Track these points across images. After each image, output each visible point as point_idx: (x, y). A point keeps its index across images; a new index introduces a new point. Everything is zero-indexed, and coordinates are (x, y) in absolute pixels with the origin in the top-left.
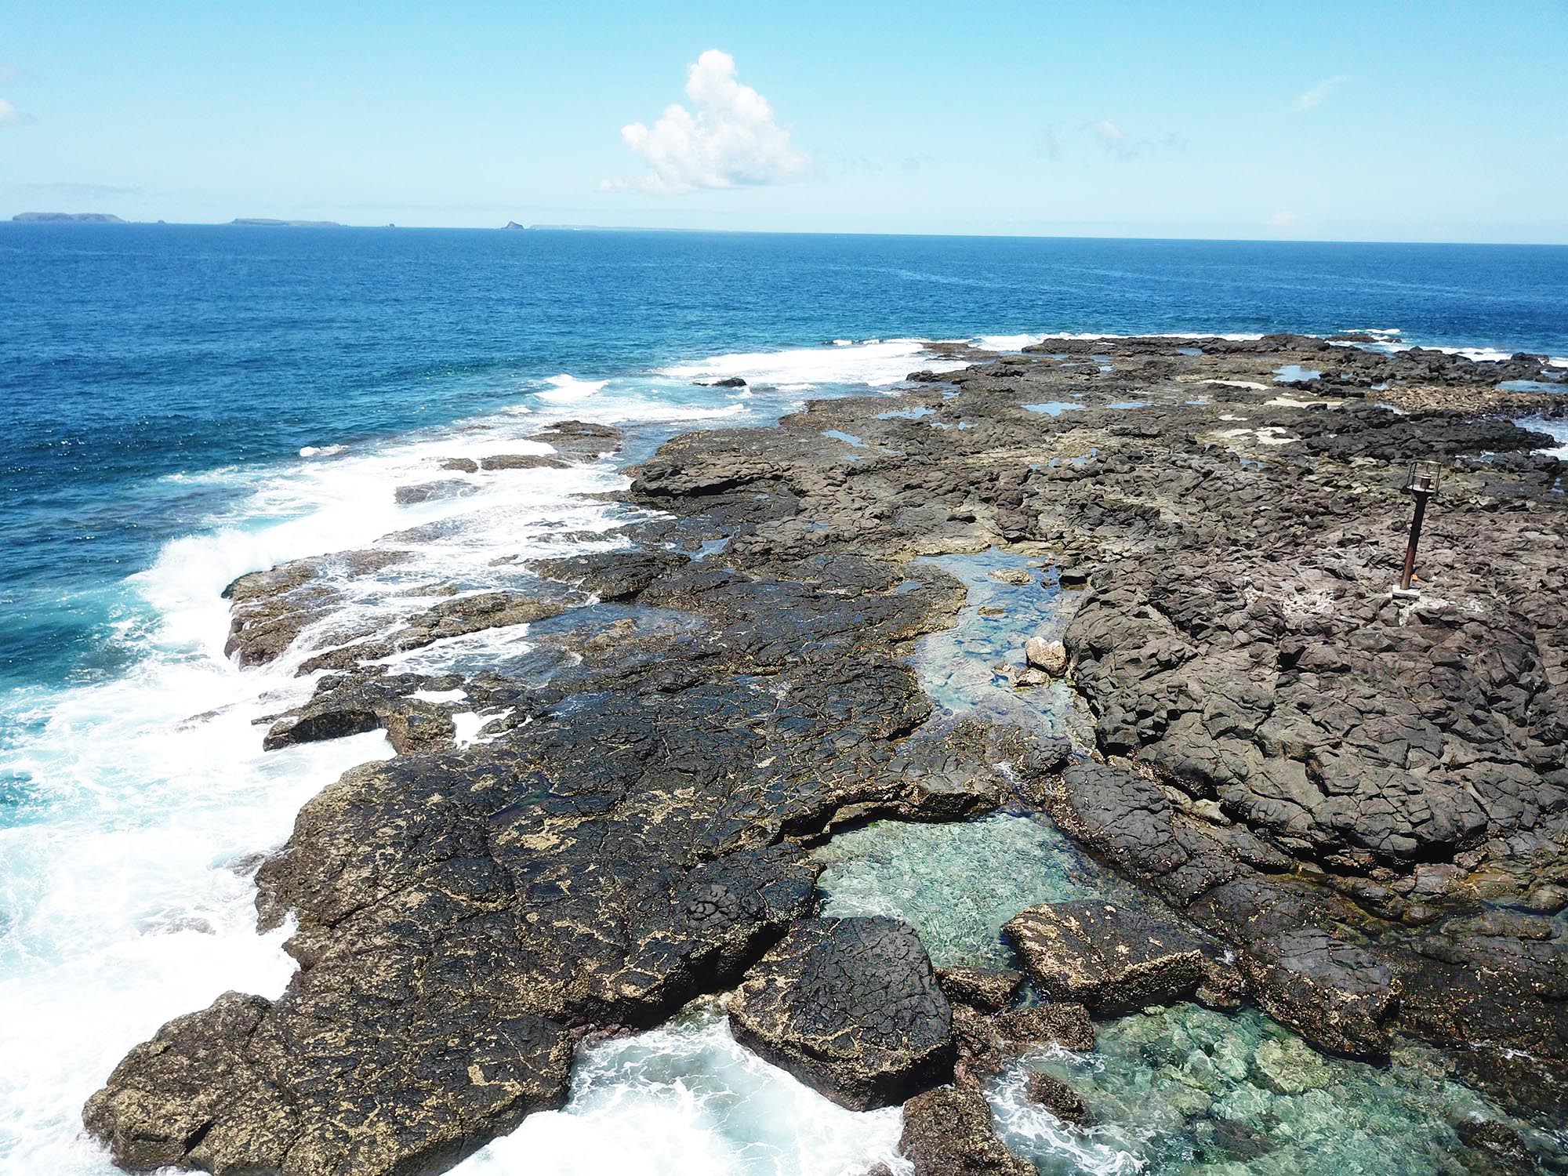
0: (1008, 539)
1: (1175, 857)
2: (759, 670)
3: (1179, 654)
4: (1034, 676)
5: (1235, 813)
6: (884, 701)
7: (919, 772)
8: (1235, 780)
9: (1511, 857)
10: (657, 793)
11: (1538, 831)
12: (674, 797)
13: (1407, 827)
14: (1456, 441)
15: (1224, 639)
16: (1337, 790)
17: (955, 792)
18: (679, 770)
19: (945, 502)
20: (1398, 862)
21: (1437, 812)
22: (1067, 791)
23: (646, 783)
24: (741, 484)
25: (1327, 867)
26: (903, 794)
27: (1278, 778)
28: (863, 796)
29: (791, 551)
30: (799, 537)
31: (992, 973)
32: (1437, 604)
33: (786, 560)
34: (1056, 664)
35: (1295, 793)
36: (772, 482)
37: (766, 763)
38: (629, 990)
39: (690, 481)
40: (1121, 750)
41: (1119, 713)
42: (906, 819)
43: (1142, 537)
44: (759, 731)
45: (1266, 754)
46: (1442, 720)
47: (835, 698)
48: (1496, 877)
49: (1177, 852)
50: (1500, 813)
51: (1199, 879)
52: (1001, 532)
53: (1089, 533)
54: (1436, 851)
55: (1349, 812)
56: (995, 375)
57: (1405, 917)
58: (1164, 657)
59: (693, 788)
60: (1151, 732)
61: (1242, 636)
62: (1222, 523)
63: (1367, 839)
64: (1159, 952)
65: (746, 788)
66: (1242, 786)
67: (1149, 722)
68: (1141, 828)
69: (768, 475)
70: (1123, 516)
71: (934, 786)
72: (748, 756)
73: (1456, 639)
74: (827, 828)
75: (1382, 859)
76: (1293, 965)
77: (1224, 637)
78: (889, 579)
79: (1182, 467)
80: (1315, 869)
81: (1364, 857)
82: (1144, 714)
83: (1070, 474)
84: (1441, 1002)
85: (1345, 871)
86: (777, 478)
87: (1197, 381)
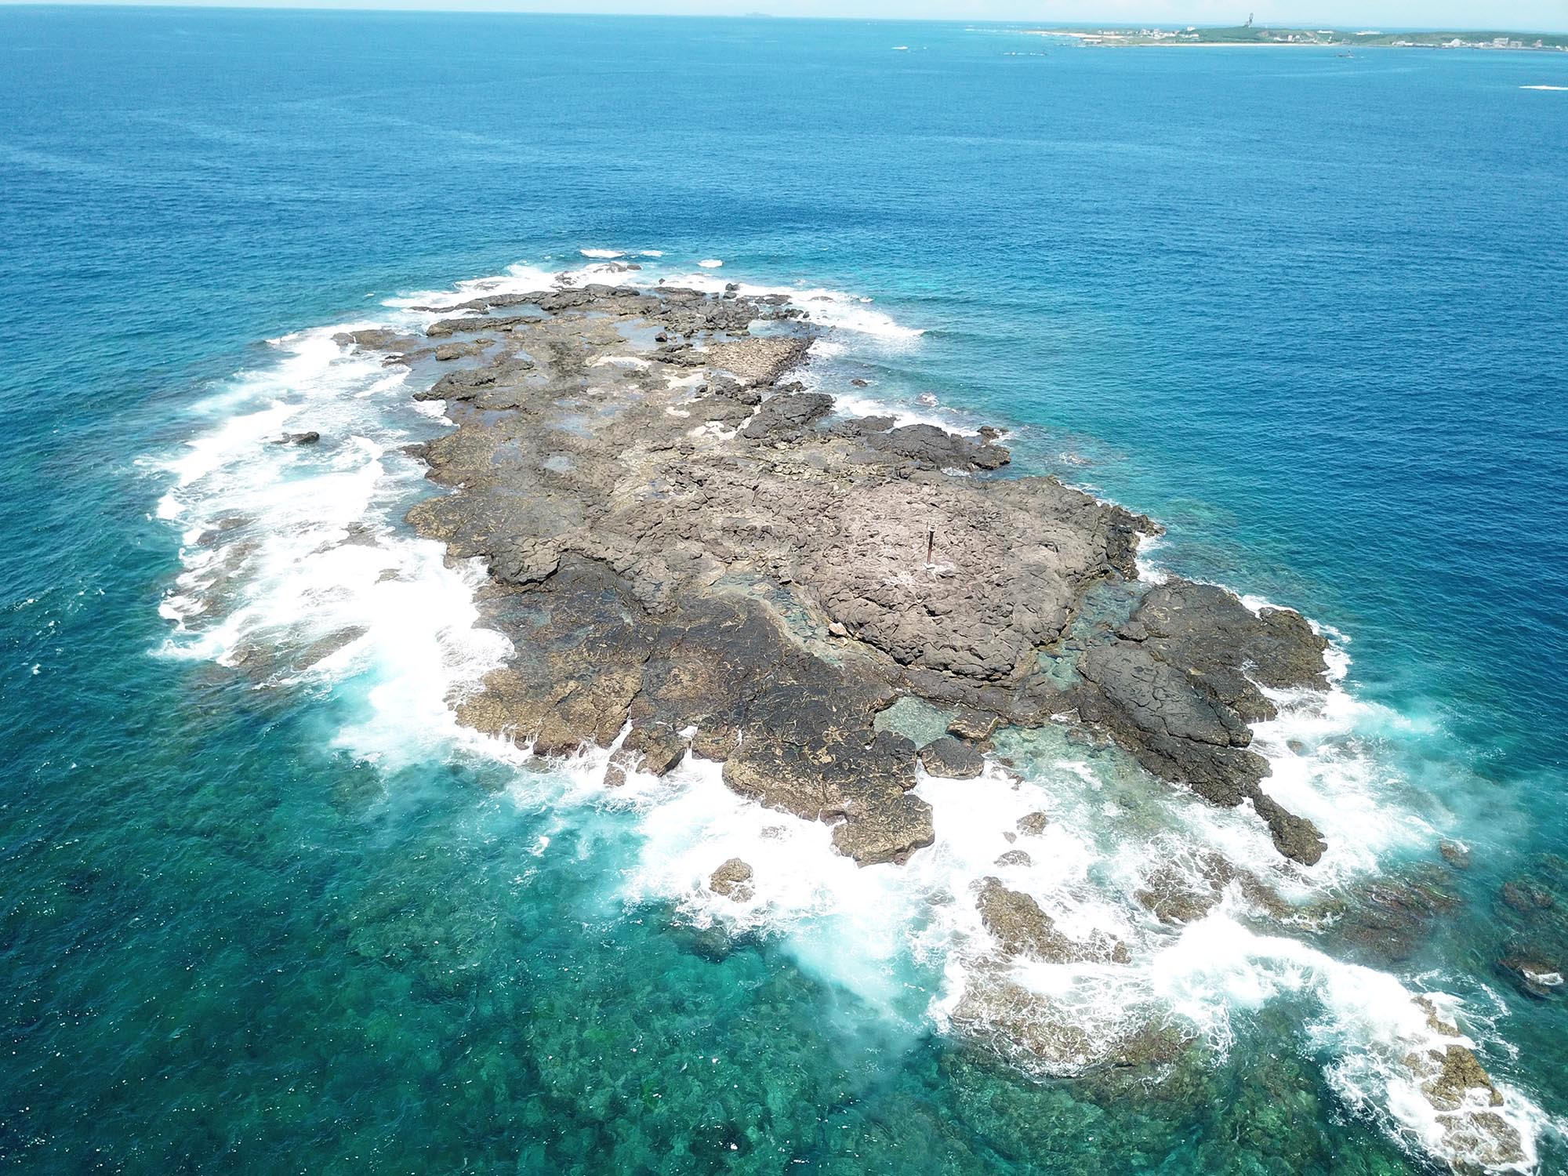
4: (845, 641)
5: (958, 673)
8: (953, 662)
13: (1004, 662)
20: (1006, 673)
25: (991, 681)
26: (880, 703)
27: (965, 658)
32: (942, 569)
35: (973, 662)
37: (835, 709)
41: (902, 650)
42: (883, 709)
43: (776, 544)
45: (957, 651)
55: (988, 662)
56: (477, 385)
60: (919, 654)
63: (998, 670)
66: (956, 664)
67: (916, 650)
69: (560, 549)
70: (757, 534)
73: (956, 583)
75: (1003, 674)
76: (1016, 711)
80: (989, 682)
85: (995, 680)
86: (566, 550)
87: (596, 361)
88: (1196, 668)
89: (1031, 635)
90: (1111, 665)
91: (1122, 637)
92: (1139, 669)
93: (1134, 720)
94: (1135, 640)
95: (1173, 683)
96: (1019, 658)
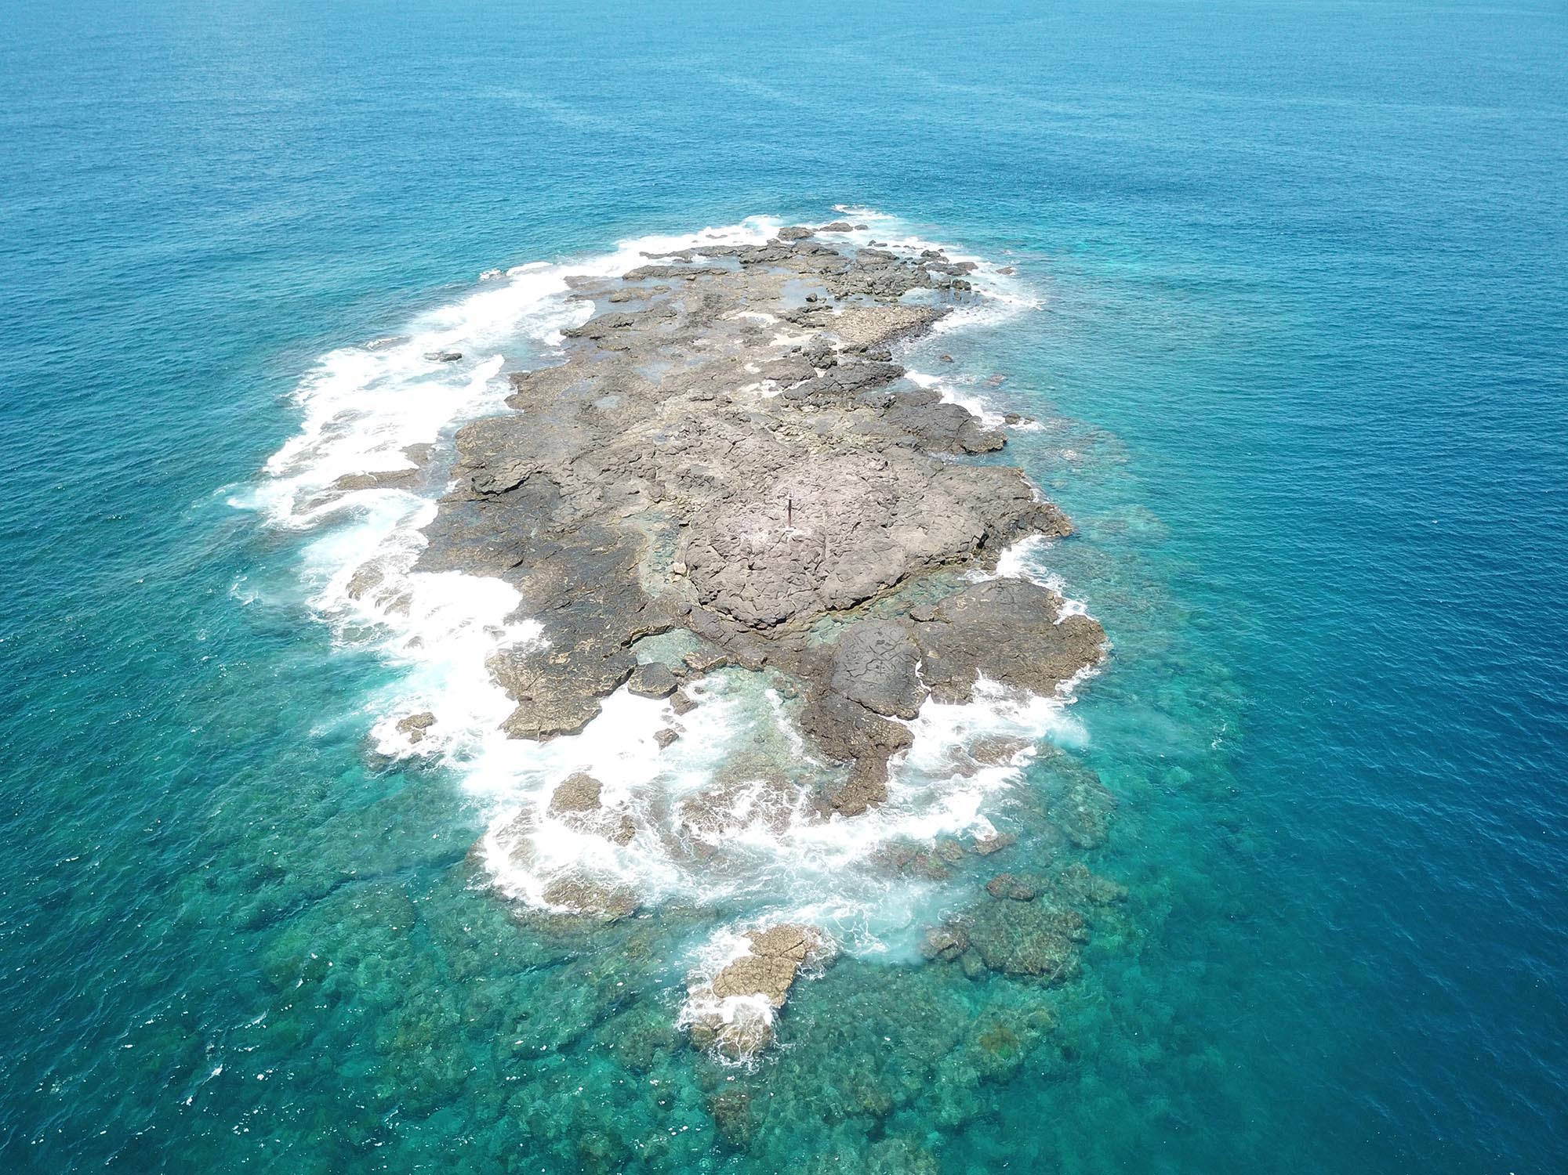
0: (655, 502)
1: (722, 632)
3: (720, 568)
4: (678, 578)
5: (736, 618)
6: (634, 597)
7: (653, 622)
9: (800, 618)
11: (808, 609)
12: (588, 642)
13: (776, 615)
15: (733, 559)
16: (759, 608)
17: (663, 626)
18: (586, 634)
19: (623, 480)
20: (773, 625)
21: (783, 609)
22: (692, 618)
23: (579, 640)
24: (525, 480)
25: (757, 629)
26: (650, 629)
27: (746, 607)
28: (639, 632)
29: (572, 528)
30: (572, 519)
31: (681, 669)
32: (799, 532)
33: (572, 534)
34: (683, 572)
35: (749, 610)
36: (539, 475)
37: (608, 626)
38: (603, 689)
39: (502, 484)
40: (706, 603)
41: (705, 593)
42: (652, 635)
43: (708, 493)
44: (601, 616)
45: (743, 600)
50: (799, 607)
51: (727, 637)
52: (651, 498)
53: (687, 493)
54: (782, 621)
55: (761, 615)
57: (774, 639)
58: (715, 570)
60: (714, 596)
61: (739, 557)
63: (765, 621)
64: (718, 657)
65: (607, 636)
66: (737, 610)
67: (712, 594)
71: (658, 625)
72: (602, 625)
74: (632, 642)
75: (769, 625)
76: (746, 654)
78: (616, 537)
80: (754, 630)
81: (765, 625)
82: (711, 591)
84: (777, 656)
85: (761, 629)
86: (539, 472)
87: (735, 315)
88: (937, 651)
89: (827, 600)
91: (910, 616)
93: (832, 680)
96: (798, 616)
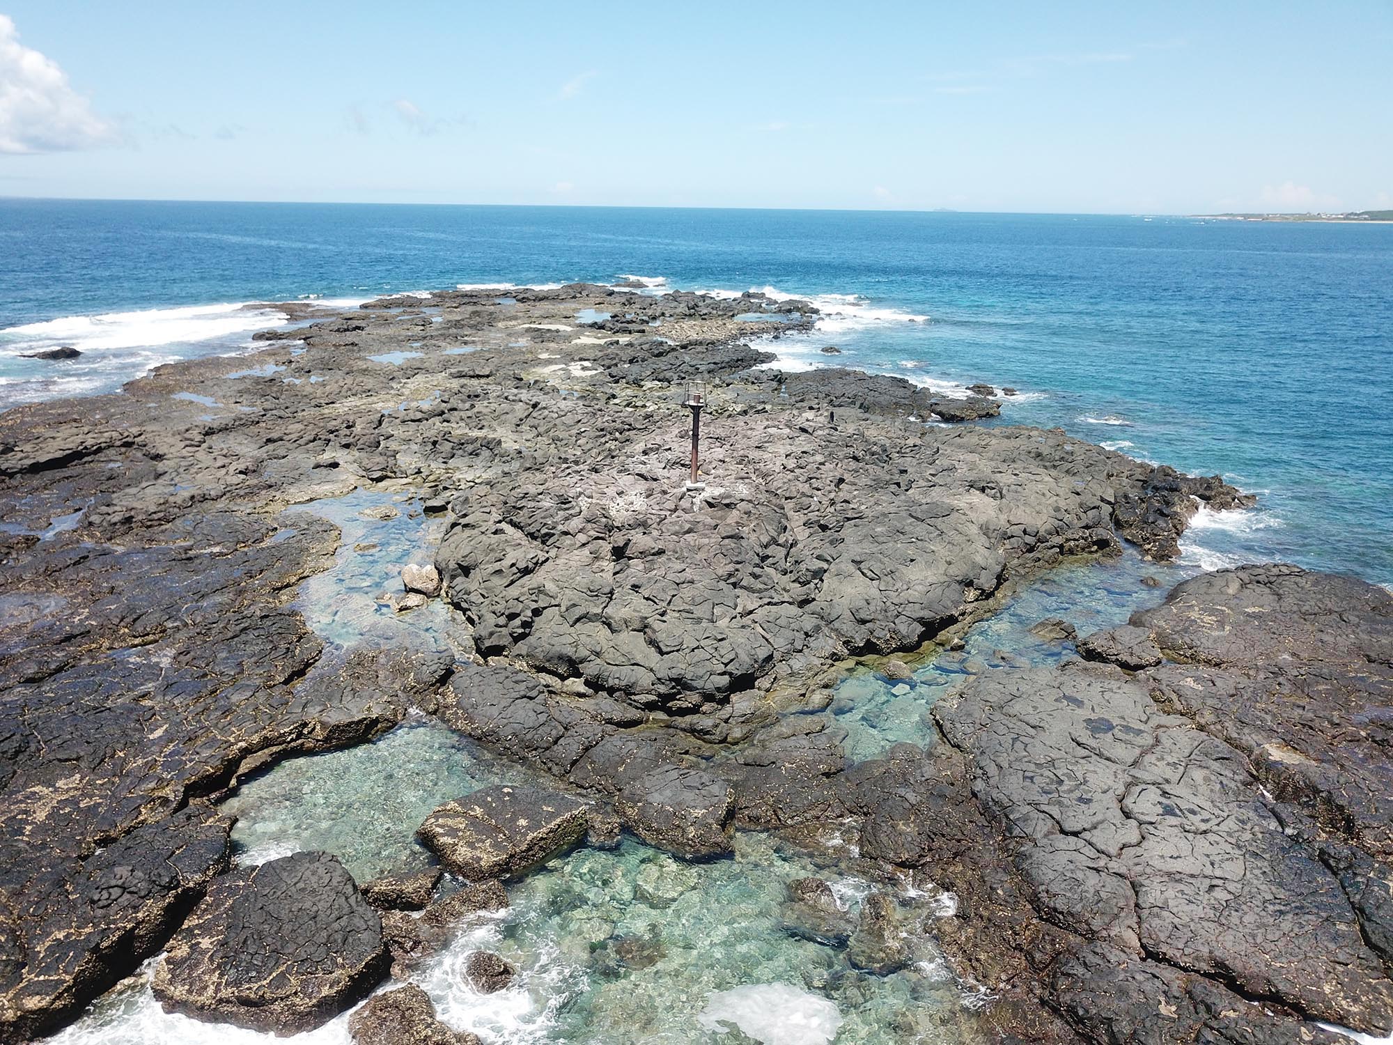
0: (372, 480)
1: (554, 732)
2: (137, 641)
3: (534, 560)
4: (413, 600)
5: (596, 685)
6: (275, 648)
7: (319, 708)
8: (593, 657)
9: (791, 675)
10: (36, 789)
11: (806, 650)
12: (56, 790)
13: (721, 668)
14: (714, 363)
15: (568, 542)
16: (669, 649)
17: (356, 719)
18: (60, 760)
19: (308, 451)
20: (719, 696)
21: (739, 651)
22: (456, 696)
23: (21, 782)
24: (88, 455)
25: (670, 712)
26: (305, 731)
27: (625, 649)
28: (266, 743)
29: (155, 517)
30: (162, 501)
31: (411, 875)
32: (718, 491)
33: (148, 527)
34: (430, 586)
35: (639, 659)
36: (123, 449)
37: (159, 733)
38: (32, 1003)
39: (26, 458)
40: (497, 650)
41: (491, 620)
42: (311, 753)
43: (489, 464)
44: (147, 703)
45: (613, 631)
46: (732, 580)
47: (224, 655)
48: (785, 691)
49: (555, 728)
50: (780, 643)
51: (575, 747)
52: (364, 474)
53: (444, 466)
54: (743, 682)
55: (678, 665)
56: (338, 330)
57: (729, 739)
58: (522, 565)
59: (78, 776)
60: (521, 631)
61: (582, 538)
62: (554, 445)
63: (695, 684)
64: (552, 816)
65: (140, 762)
66: (598, 661)
67: (517, 622)
68: (524, 714)
69: (118, 443)
70: (470, 448)
71: (336, 717)
72: (136, 730)
74: (233, 782)
75: (708, 697)
76: (656, 799)
77: (568, 540)
78: (264, 531)
79: (513, 401)
80: (661, 715)
81: (695, 698)
82: (512, 617)
83: (419, 415)
84: (762, 798)
85: (683, 712)
86: (127, 444)
87: (514, 326)
88: (1289, 743)
89: (848, 627)
90: (1017, 708)
91: (1091, 655)
92: (1099, 726)
93: (1027, 878)
94: (1124, 665)
95: (1198, 775)
96: (782, 669)
